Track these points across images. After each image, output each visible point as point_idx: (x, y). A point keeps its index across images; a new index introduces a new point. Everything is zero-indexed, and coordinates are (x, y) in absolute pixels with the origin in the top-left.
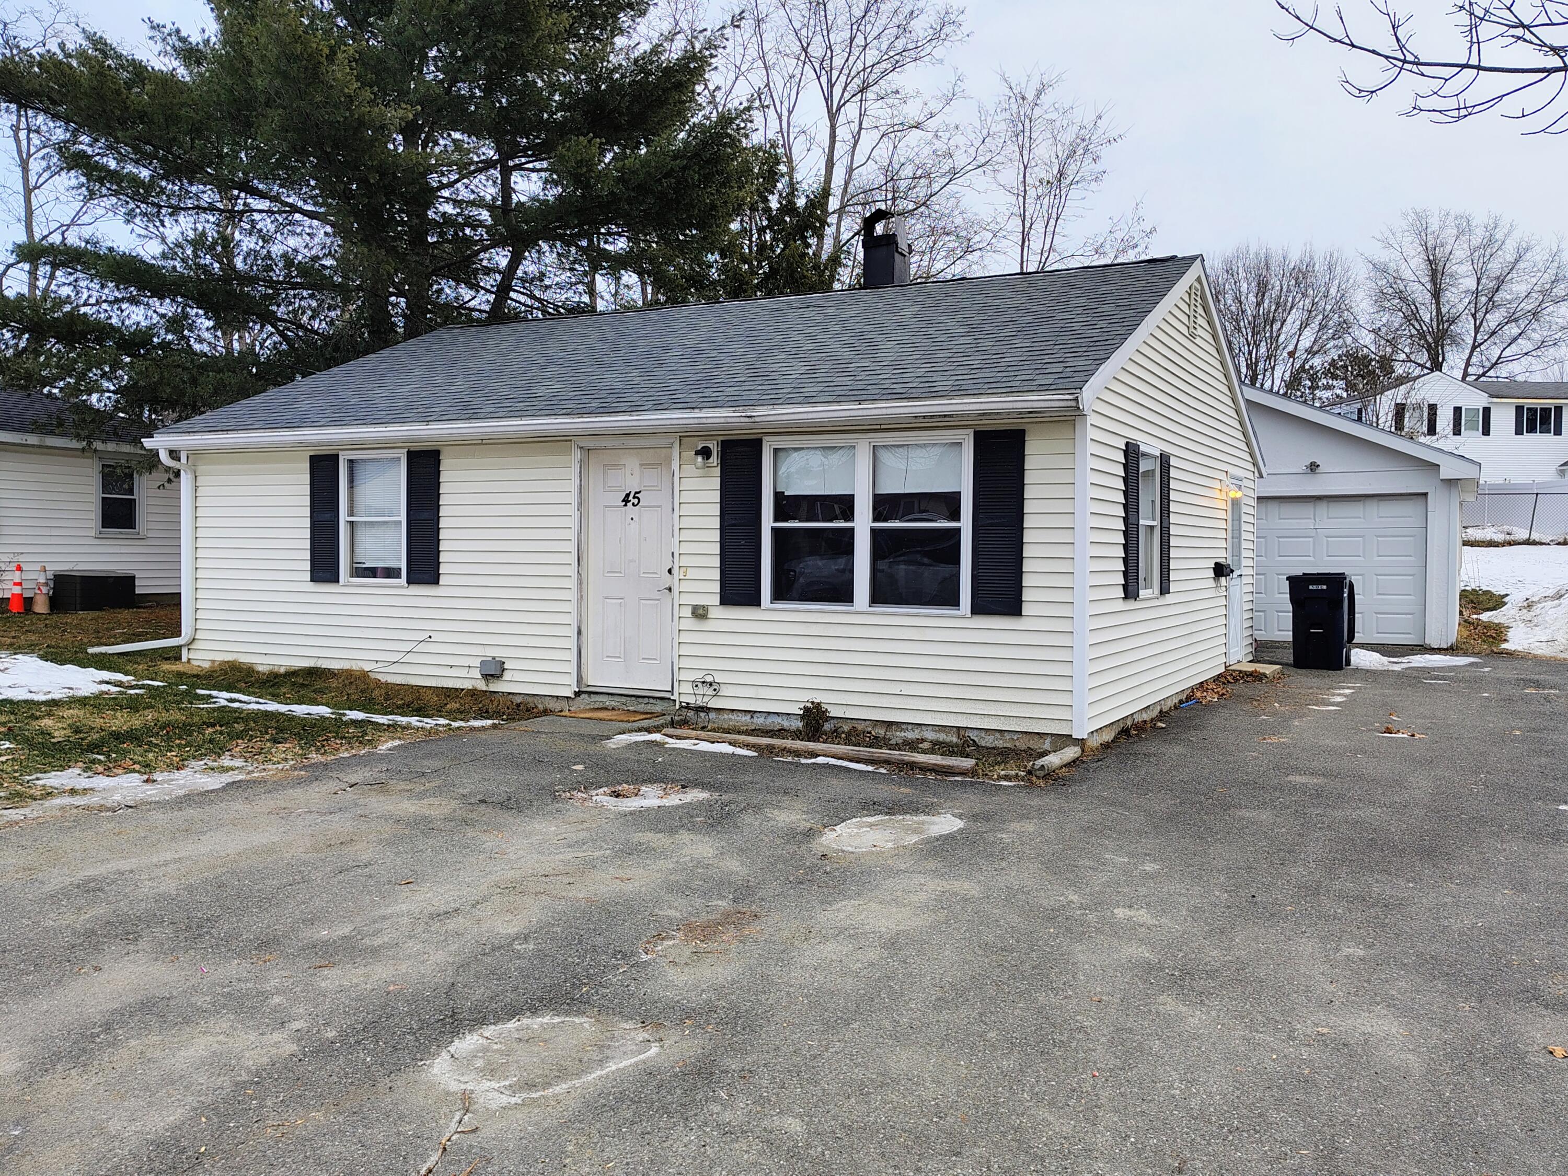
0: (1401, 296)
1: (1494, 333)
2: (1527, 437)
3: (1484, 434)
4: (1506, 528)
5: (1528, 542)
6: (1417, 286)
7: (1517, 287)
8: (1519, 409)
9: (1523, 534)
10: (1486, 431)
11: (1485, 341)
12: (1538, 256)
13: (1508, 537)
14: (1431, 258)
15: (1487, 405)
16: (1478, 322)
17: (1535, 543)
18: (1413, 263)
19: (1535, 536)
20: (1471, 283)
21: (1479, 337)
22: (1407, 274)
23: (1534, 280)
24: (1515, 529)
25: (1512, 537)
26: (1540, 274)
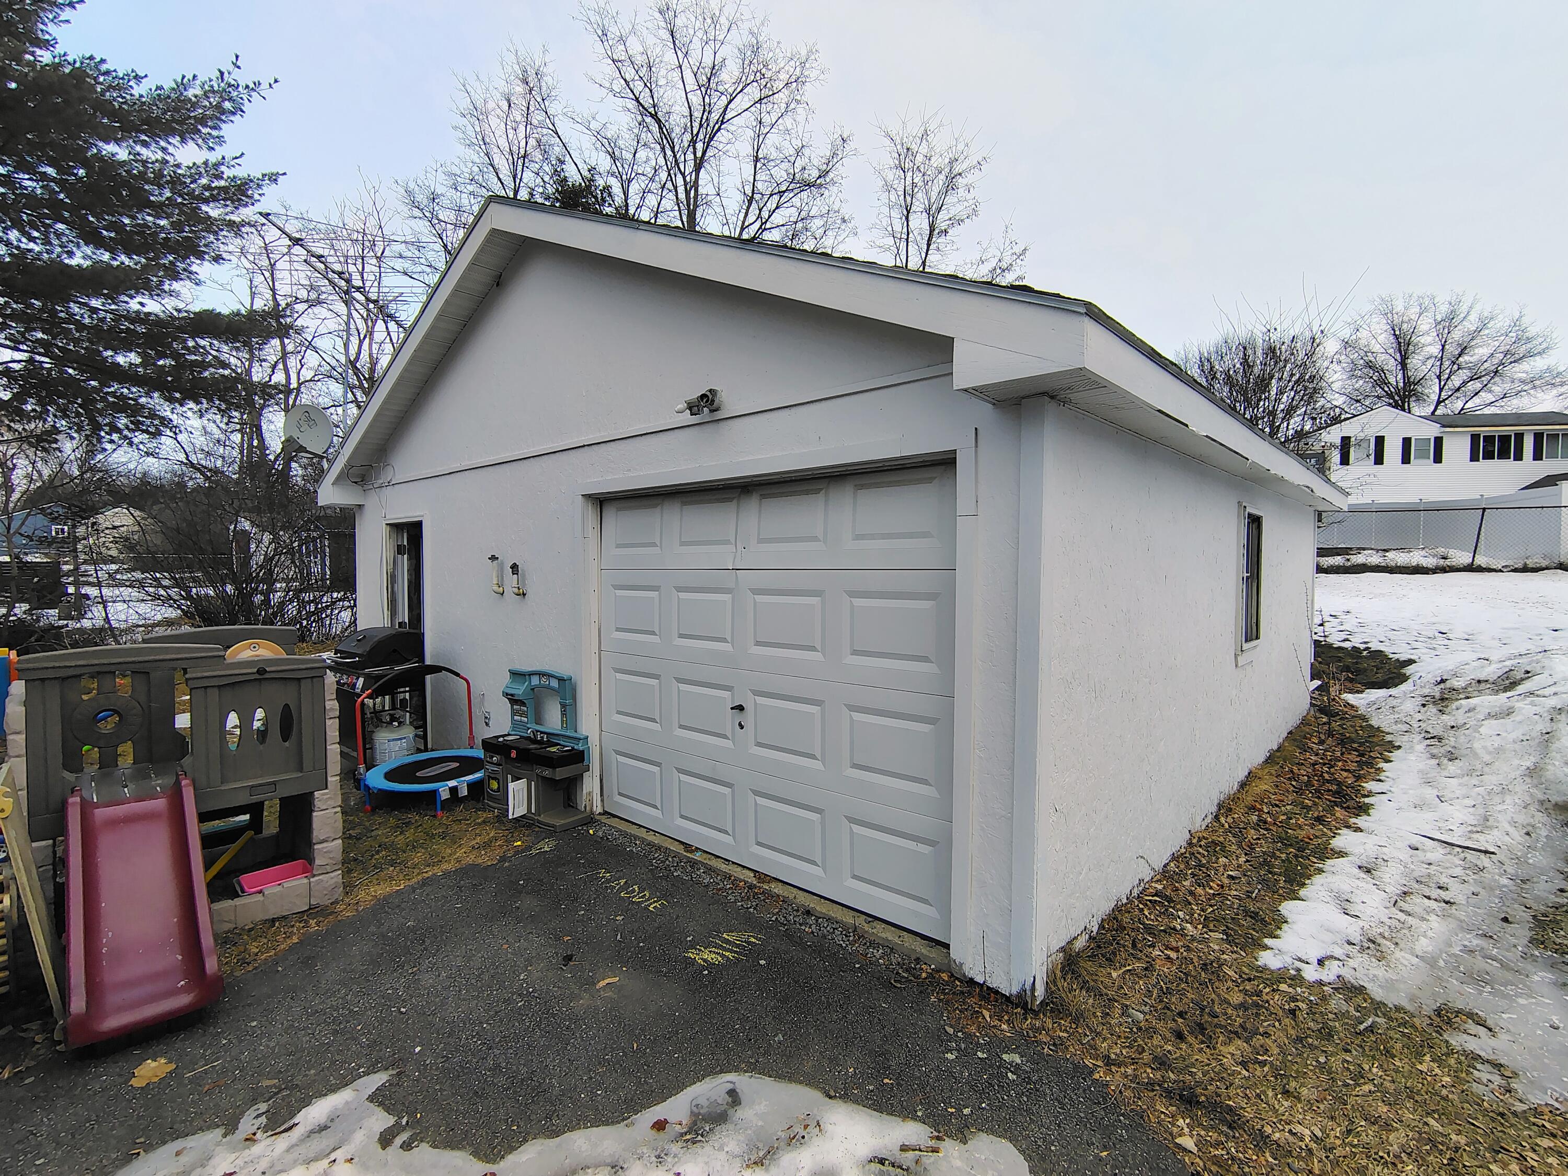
0: (1369, 365)
1: (1458, 389)
2: (1483, 464)
3: (1435, 462)
4: (1441, 550)
5: (1471, 568)
6: (1383, 357)
7: (1480, 352)
8: (1475, 438)
9: (1464, 558)
10: (1438, 459)
11: (1450, 396)
12: (1501, 323)
13: (1442, 562)
14: (1397, 333)
15: (1440, 435)
16: (1442, 383)
17: (1480, 569)
18: (1381, 338)
19: (1481, 560)
20: (1435, 350)
21: (1443, 394)
22: (1377, 348)
23: (1497, 344)
24: (1452, 552)
25: (1448, 562)
26: (1502, 338)
